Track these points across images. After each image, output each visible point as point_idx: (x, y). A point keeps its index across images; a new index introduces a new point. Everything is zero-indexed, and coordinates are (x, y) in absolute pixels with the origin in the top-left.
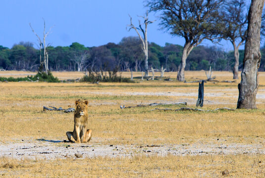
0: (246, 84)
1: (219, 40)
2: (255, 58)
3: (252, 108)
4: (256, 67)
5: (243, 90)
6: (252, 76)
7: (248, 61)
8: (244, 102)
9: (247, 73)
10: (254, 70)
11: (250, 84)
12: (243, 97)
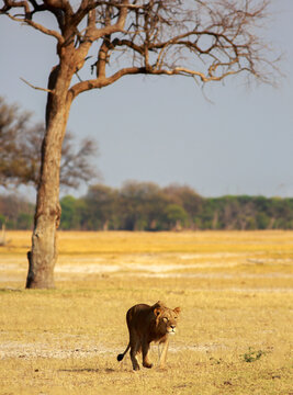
0: (39, 252)
1: (17, 186)
2: (52, 213)
3: (48, 288)
4: (53, 226)
5: (34, 260)
6: (48, 240)
7: (41, 218)
8: (37, 279)
9: (40, 235)
10: (51, 231)
11: (45, 252)
12: (34, 271)
